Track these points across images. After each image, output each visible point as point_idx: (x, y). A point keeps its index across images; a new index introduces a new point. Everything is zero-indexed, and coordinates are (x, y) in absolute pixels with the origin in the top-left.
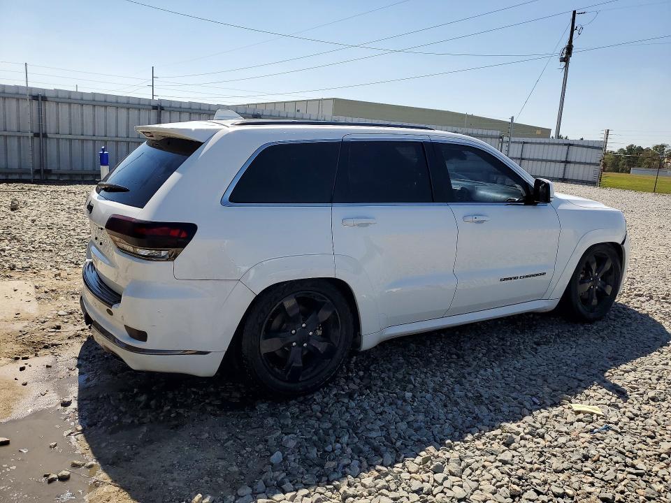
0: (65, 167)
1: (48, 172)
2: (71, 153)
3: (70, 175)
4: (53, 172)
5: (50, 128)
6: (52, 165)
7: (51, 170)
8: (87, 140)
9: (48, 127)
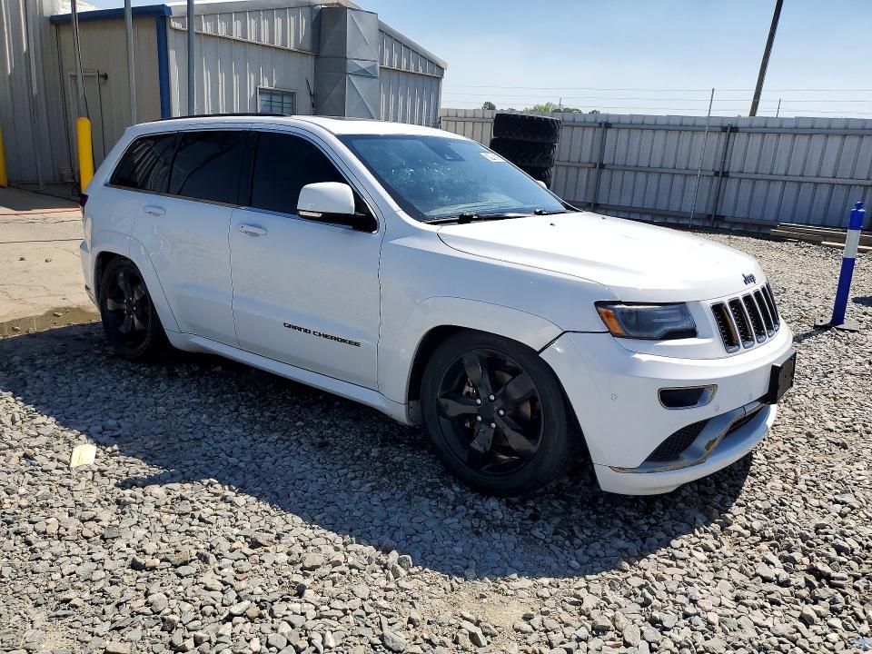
0: (741, 214)
1: (720, 218)
2: (752, 196)
3: (745, 225)
4: (726, 219)
5: (735, 166)
6: (726, 211)
7: (724, 217)
8: (775, 181)
9: (732, 164)
